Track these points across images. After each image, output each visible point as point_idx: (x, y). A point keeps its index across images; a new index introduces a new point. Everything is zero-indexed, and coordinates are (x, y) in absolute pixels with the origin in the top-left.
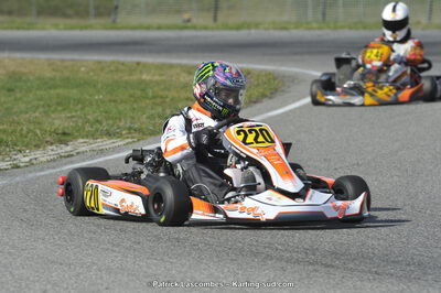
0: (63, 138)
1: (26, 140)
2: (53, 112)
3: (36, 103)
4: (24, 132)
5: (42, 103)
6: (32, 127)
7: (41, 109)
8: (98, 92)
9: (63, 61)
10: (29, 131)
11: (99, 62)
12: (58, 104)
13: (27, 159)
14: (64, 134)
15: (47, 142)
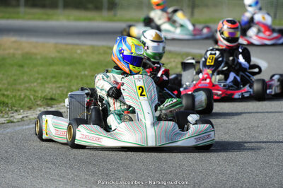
0: (50, 102)
1: (23, 103)
2: (48, 83)
3: (37, 76)
4: (22, 97)
5: (41, 76)
6: (28, 93)
7: (39, 81)
8: (85, 70)
9: (67, 44)
10: (25, 96)
11: (93, 47)
12: (53, 77)
13: (21, 117)
14: (52, 99)
15: (38, 105)
